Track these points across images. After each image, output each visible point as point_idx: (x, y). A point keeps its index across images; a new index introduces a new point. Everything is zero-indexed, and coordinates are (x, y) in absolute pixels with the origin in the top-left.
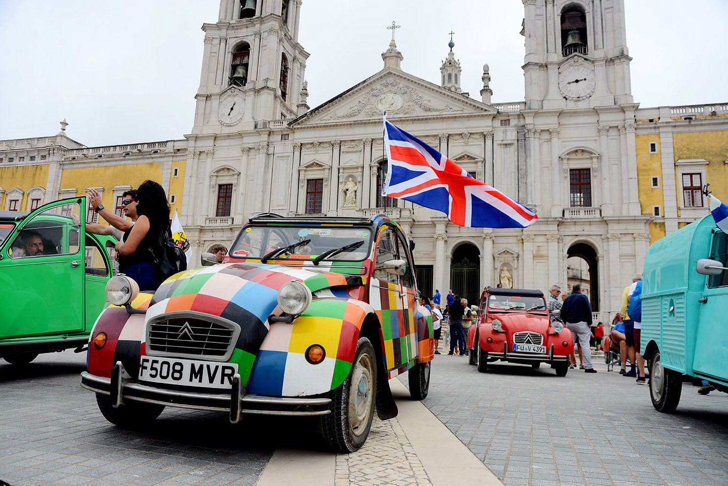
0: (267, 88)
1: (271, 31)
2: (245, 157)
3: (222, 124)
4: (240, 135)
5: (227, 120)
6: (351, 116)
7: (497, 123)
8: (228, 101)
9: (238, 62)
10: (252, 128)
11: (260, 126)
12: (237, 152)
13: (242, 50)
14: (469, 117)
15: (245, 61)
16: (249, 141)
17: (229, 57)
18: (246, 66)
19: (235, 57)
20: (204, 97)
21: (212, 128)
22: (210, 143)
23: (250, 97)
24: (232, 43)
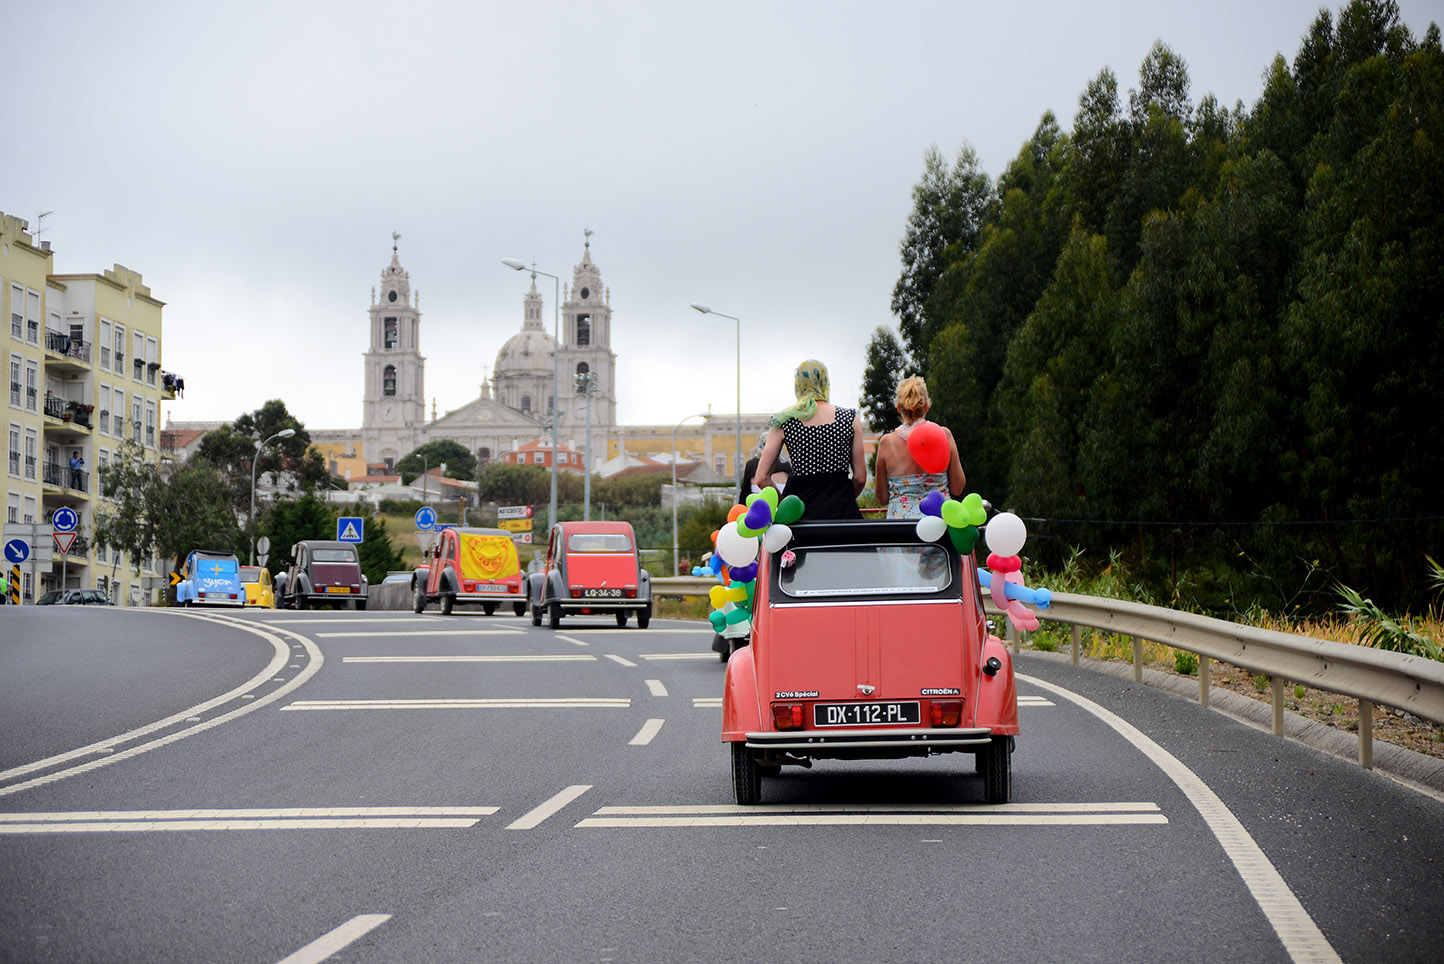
0: (410, 400)
1: (410, 362)
2: (400, 443)
3: (383, 421)
4: (396, 429)
5: (385, 418)
6: (463, 422)
7: (542, 430)
8: (386, 406)
9: (388, 378)
10: (403, 425)
11: (409, 425)
12: (394, 439)
13: (390, 369)
14: (527, 427)
15: (393, 378)
16: (403, 433)
17: (382, 375)
18: (394, 381)
19: (385, 374)
20: (369, 403)
21: (377, 424)
22: (376, 432)
23: (400, 405)
24: (384, 365)
